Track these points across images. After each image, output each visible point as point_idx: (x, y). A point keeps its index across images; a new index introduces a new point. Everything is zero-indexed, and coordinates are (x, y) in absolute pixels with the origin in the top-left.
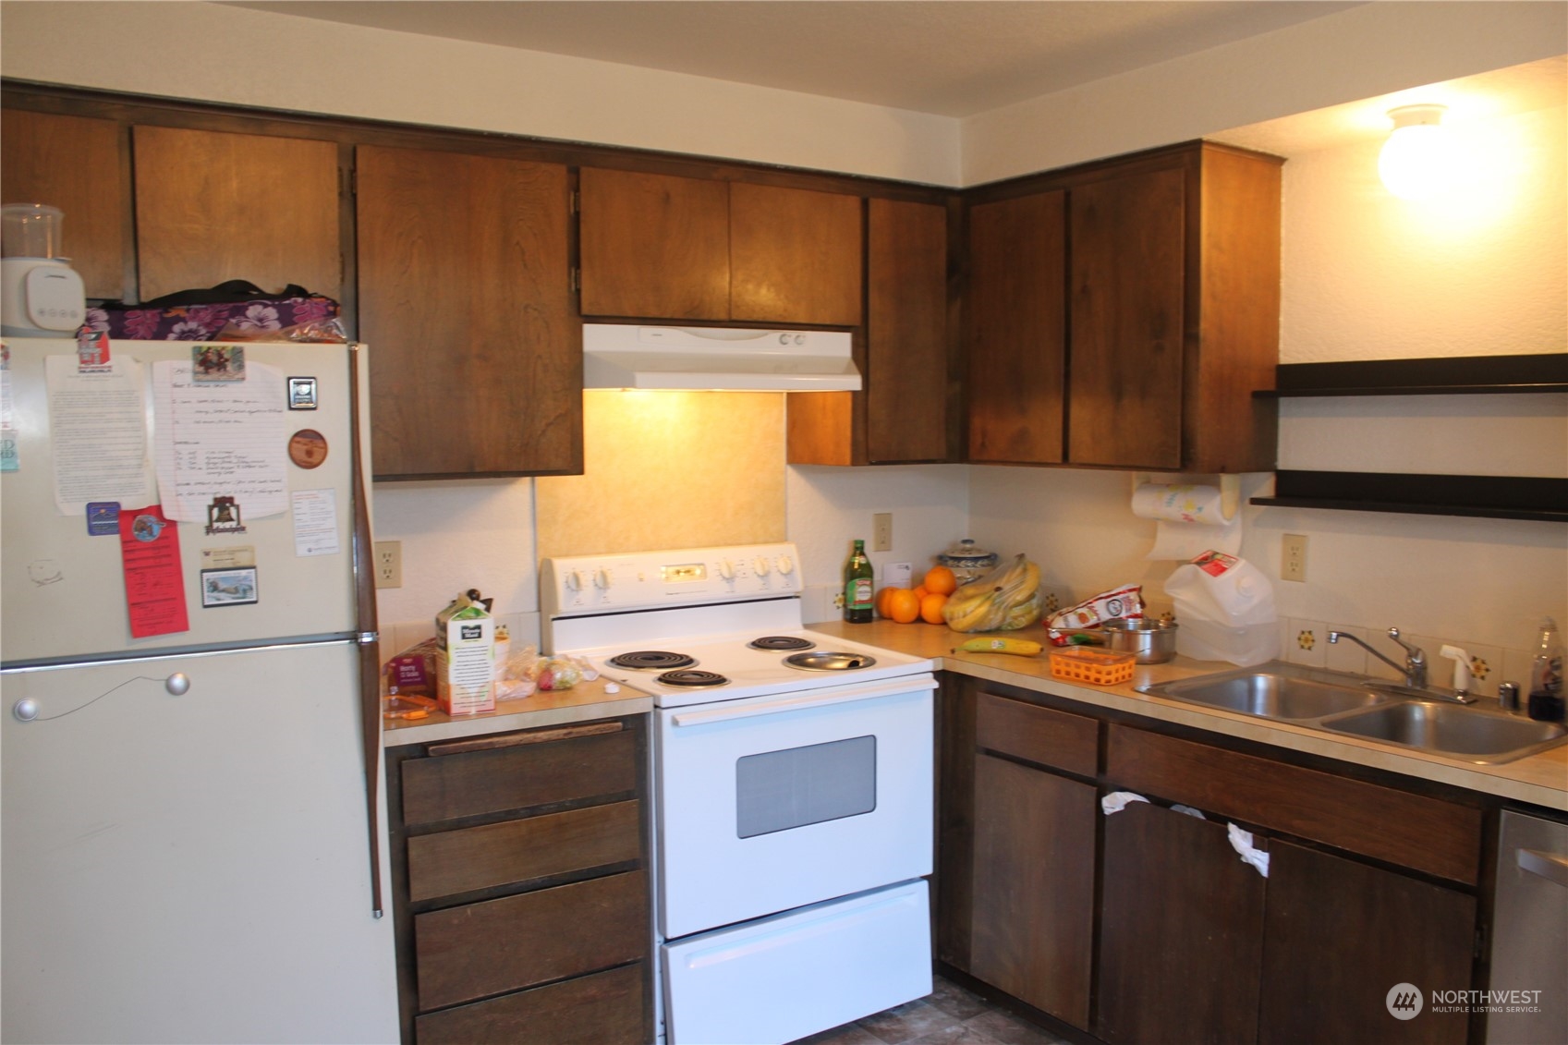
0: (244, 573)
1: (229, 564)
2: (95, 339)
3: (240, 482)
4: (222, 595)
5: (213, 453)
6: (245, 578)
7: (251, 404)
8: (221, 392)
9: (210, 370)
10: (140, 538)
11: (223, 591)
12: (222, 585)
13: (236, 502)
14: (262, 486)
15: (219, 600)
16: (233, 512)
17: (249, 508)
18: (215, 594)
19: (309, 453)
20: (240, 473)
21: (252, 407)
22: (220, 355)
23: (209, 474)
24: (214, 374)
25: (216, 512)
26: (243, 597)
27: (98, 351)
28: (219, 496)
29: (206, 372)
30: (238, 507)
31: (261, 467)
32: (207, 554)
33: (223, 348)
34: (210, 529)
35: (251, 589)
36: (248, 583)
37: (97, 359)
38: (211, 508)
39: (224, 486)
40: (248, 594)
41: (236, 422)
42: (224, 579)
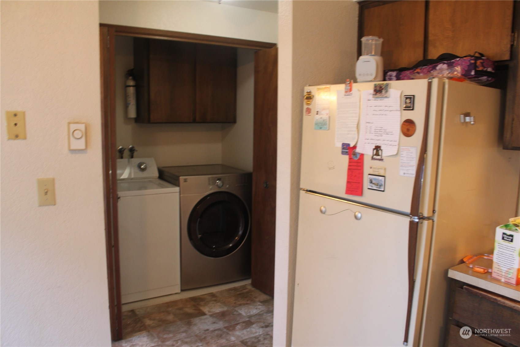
0: (381, 178)
1: (377, 174)
2: (349, 83)
3: (384, 140)
4: (373, 185)
5: (377, 127)
6: (381, 180)
7: (391, 107)
8: (381, 102)
9: (378, 93)
10: (353, 158)
11: (374, 184)
12: (374, 182)
13: (382, 148)
14: (391, 143)
15: (372, 187)
16: (380, 152)
17: (386, 152)
18: (371, 184)
19: (408, 130)
20: (385, 137)
21: (391, 109)
22: (381, 87)
23: (375, 136)
24: (378, 95)
25: (375, 151)
26: (380, 187)
27: (349, 88)
28: (377, 145)
29: (376, 94)
30: (381, 150)
31: (391, 134)
32: (371, 168)
33: (383, 84)
34: (373, 158)
35: (382, 185)
36: (381, 182)
37: (349, 91)
38: (374, 149)
39: (379, 141)
40: (381, 187)
41: (385, 115)
42: (375, 179)
